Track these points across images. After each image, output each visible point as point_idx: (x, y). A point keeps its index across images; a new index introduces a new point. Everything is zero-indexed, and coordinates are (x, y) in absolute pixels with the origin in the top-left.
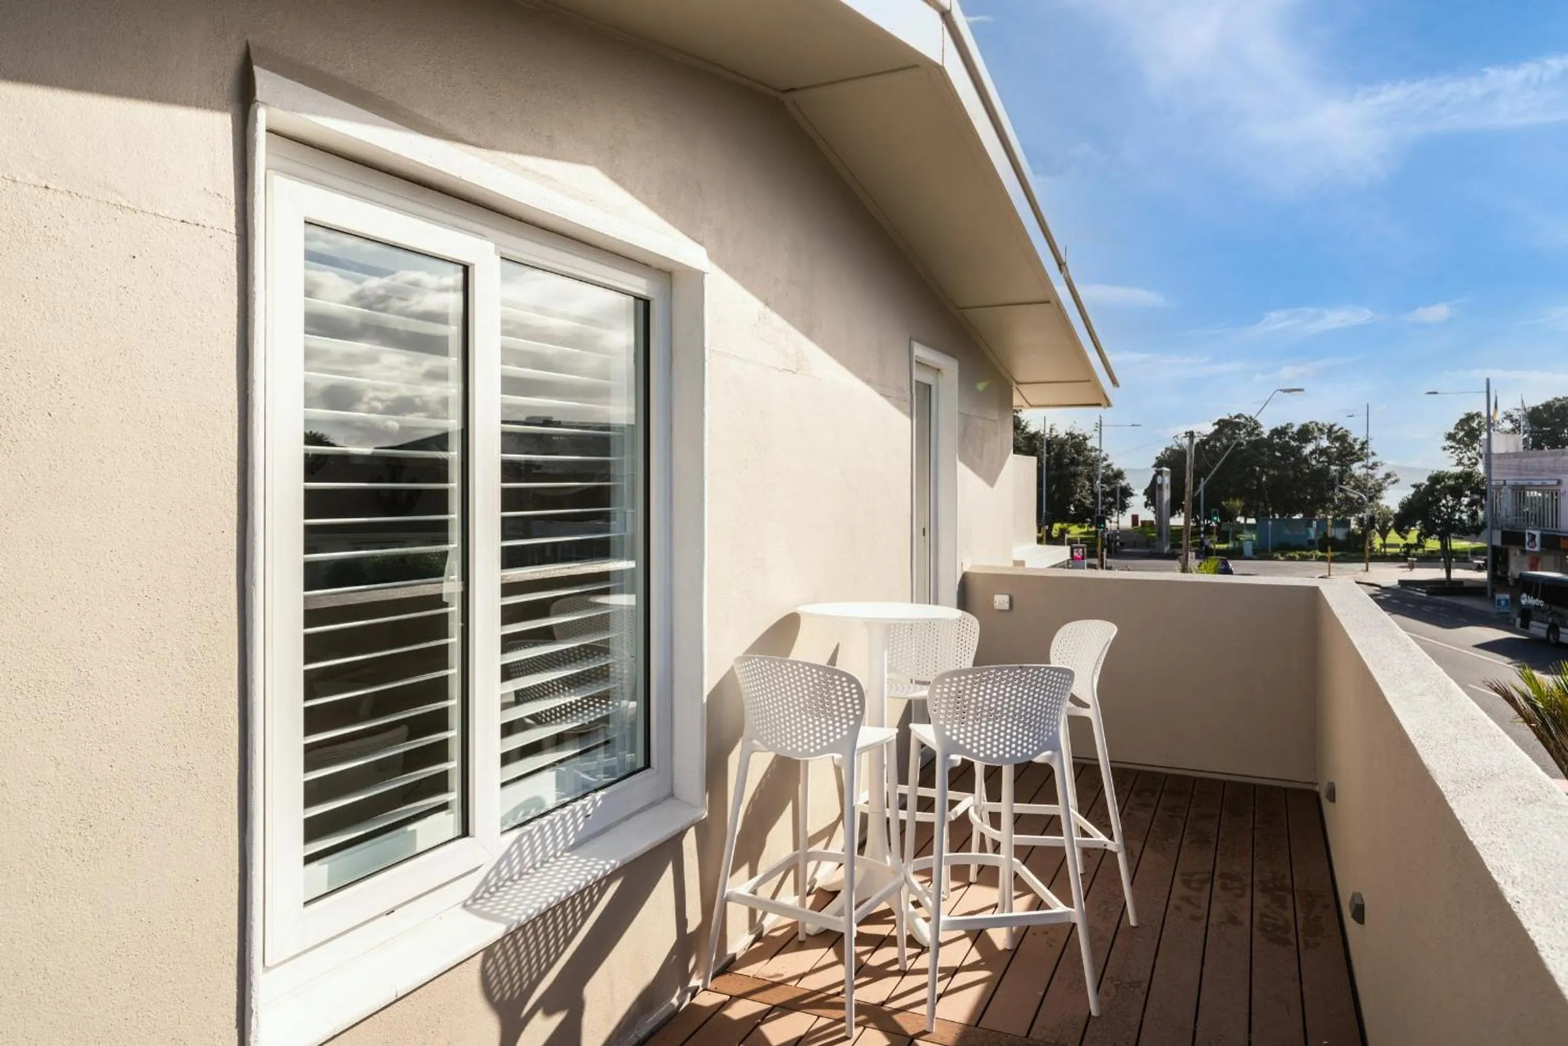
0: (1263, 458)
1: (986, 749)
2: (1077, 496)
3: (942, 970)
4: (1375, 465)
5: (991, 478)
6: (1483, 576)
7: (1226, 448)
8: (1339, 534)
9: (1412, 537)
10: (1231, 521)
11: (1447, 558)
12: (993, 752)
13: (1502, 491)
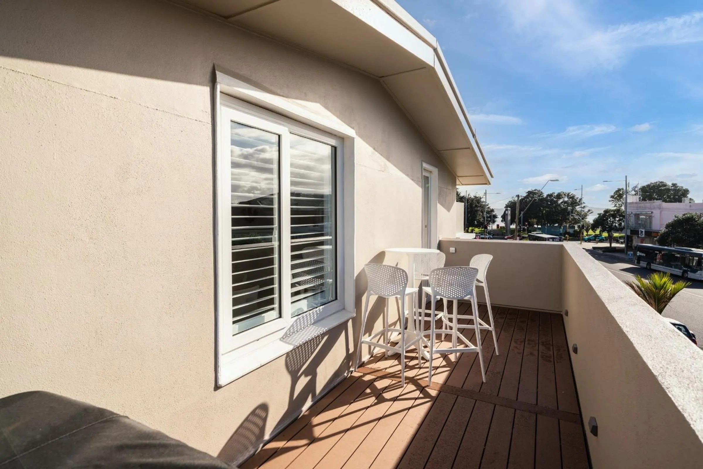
0: (544, 204)
1: (448, 294)
2: (478, 218)
3: (433, 367)
4: (584, 207)
5: (449, 209)
6: (623, 246)
7: (530, 201)
8: (571, 231)
9: (598, 232)
10: (532, 226)
11: (610, 239)
12: (451, 296)
13: (631, 216)
